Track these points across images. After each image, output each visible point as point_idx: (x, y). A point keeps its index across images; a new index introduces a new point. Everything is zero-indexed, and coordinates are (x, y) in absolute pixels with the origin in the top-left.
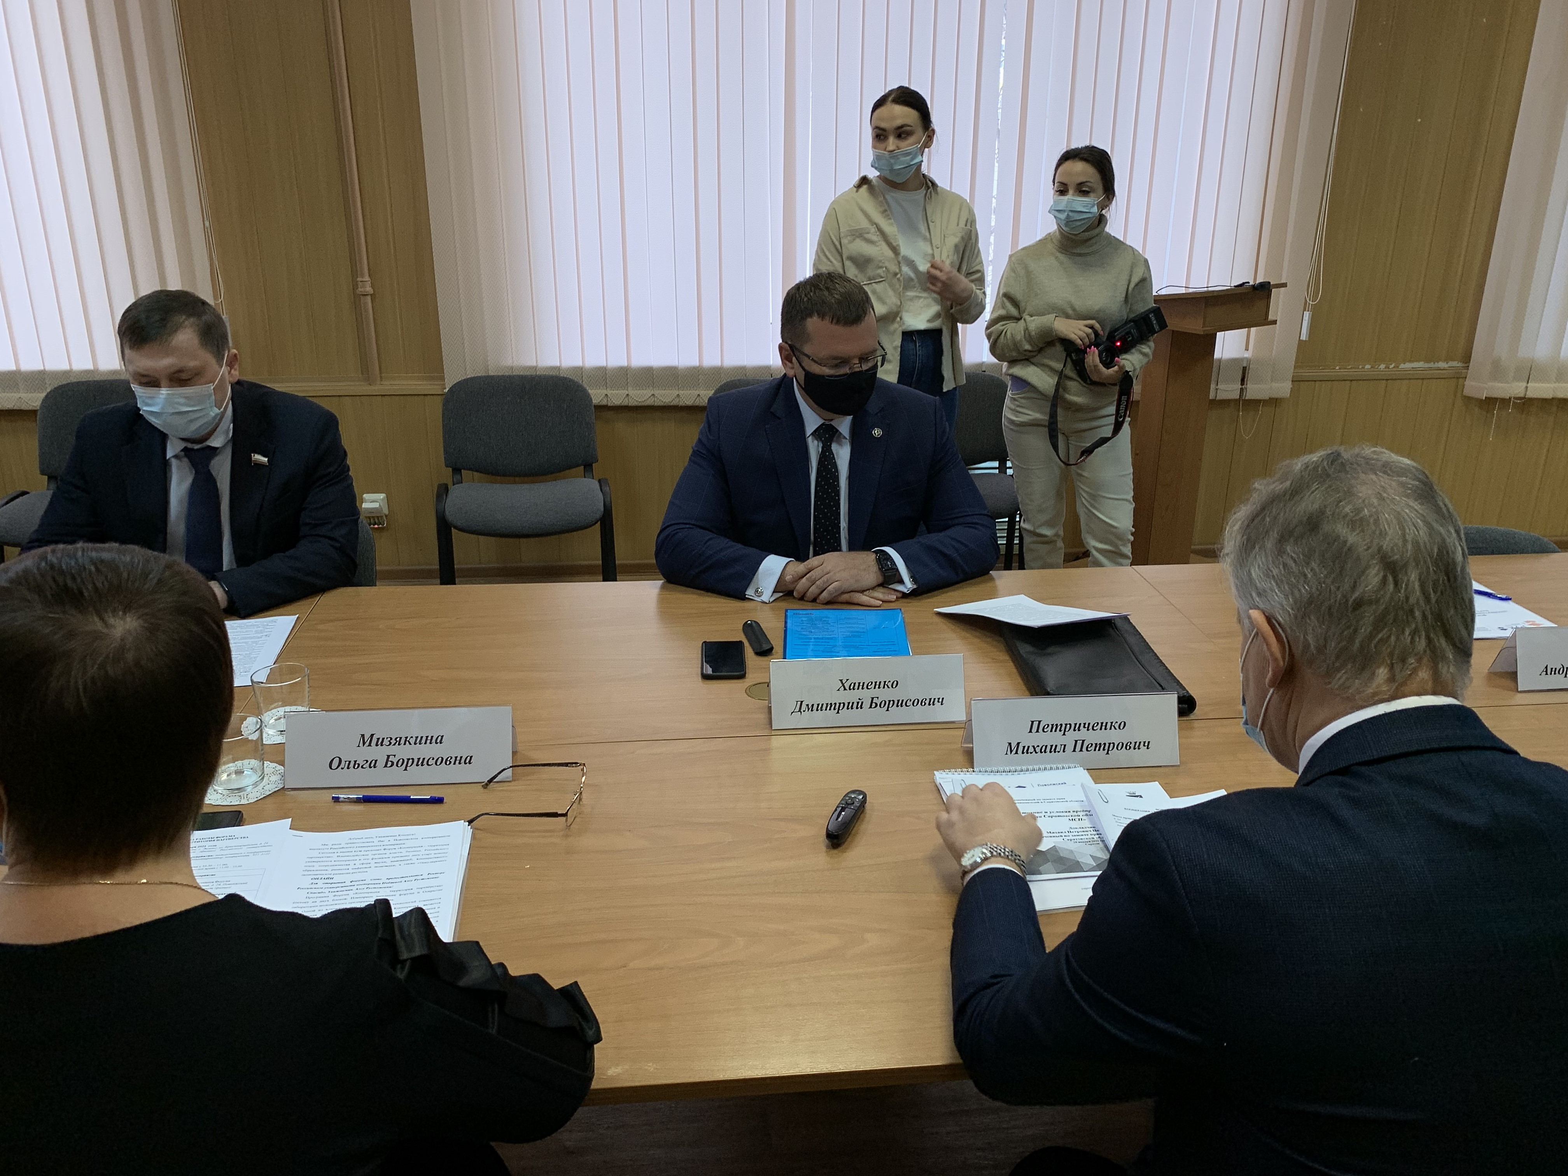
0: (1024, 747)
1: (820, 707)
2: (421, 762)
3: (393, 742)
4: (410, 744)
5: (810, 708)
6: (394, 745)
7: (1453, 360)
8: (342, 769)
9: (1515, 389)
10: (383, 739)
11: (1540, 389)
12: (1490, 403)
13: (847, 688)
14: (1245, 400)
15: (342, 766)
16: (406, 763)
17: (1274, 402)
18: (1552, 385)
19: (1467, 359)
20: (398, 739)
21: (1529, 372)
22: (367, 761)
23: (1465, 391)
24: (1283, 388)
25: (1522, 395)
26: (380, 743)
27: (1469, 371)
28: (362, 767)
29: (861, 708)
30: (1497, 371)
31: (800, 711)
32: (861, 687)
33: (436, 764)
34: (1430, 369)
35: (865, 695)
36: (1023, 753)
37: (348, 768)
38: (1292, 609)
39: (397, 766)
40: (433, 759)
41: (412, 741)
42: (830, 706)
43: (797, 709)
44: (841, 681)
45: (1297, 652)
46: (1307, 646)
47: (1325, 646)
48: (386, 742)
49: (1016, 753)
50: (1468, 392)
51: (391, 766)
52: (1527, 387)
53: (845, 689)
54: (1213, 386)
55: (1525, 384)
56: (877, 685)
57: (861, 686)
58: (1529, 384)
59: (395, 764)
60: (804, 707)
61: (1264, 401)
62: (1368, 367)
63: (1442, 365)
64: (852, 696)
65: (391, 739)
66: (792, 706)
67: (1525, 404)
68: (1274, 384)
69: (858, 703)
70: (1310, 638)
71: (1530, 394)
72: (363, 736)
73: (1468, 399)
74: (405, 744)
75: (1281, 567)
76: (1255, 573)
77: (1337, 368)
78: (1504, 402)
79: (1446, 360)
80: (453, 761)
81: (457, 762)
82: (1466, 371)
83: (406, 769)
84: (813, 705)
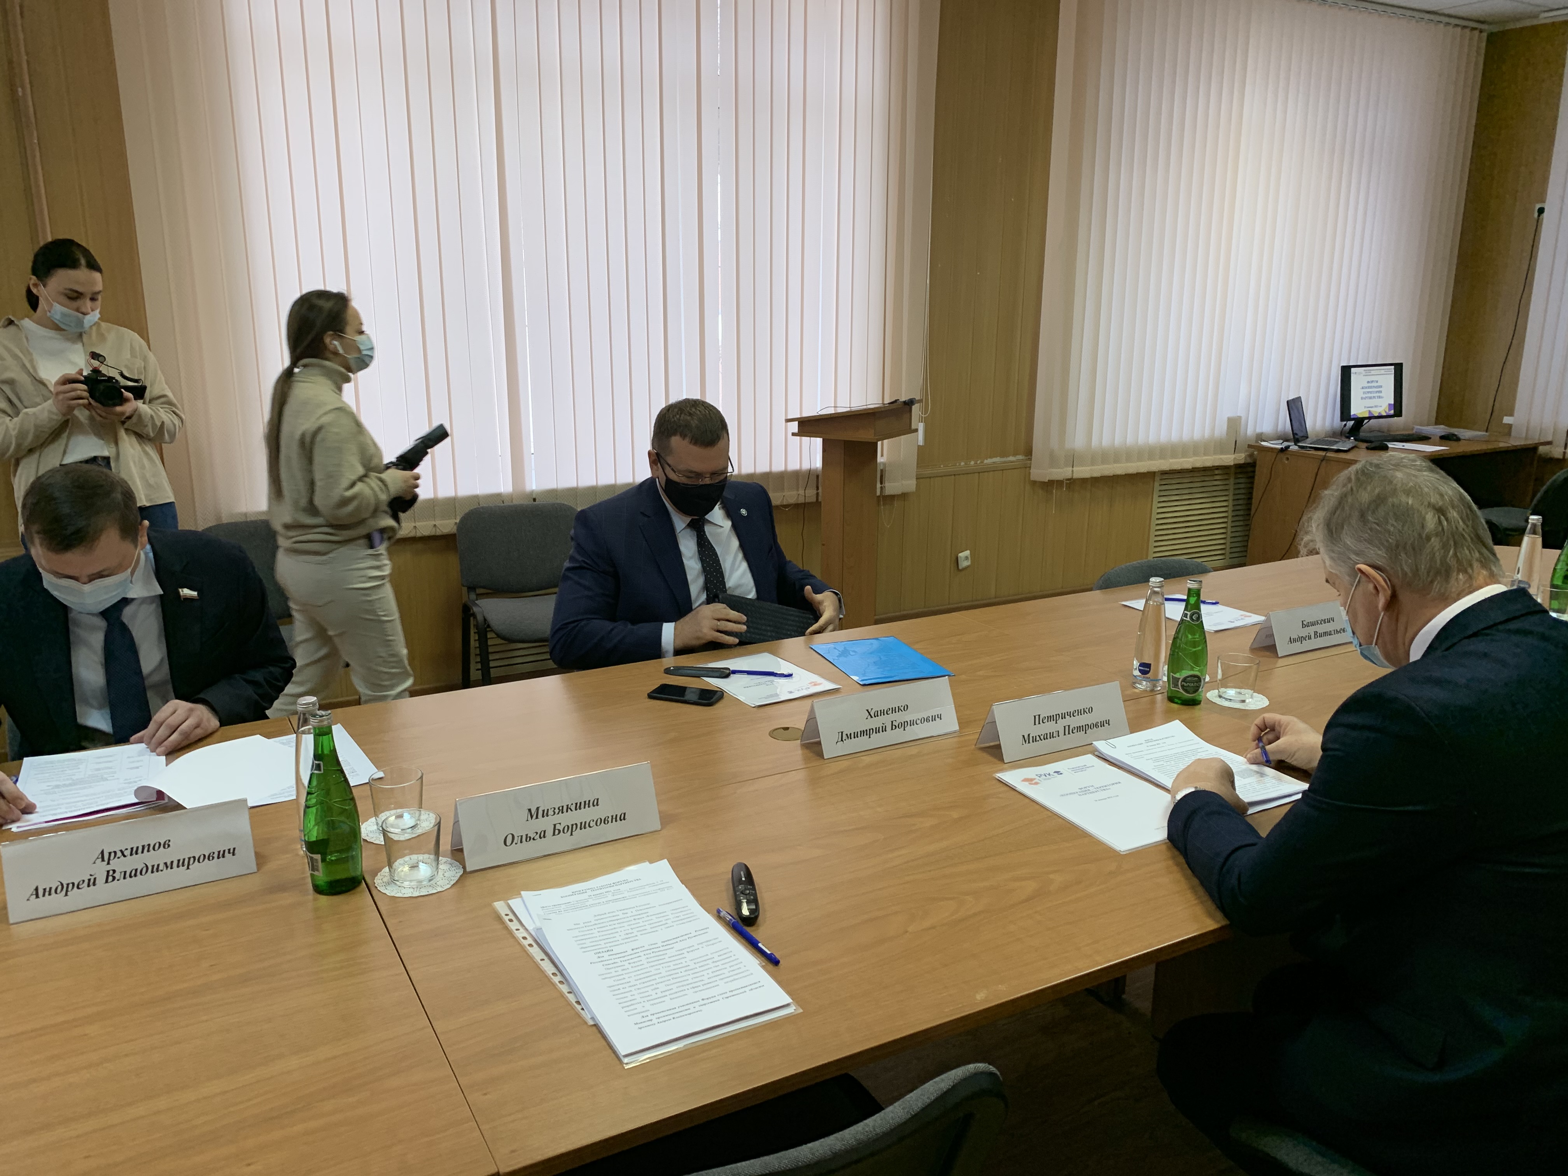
0: (1033, 737)
1: (856, 735)
2: (583, 826)
3: (557, 811)
4: (571, 810)
5: (849, 736)
6: (558, 814)
7: (1019, 455)
8: (516, 844)
9: (1062, 473)
10: (548, 810)
11: (1083, 471)
12: (1050, 485)
13: (873, 716)
14: (883, 496)
15: (515, 841)
16: (571, 829)
17: (904, 496)
18: (1089, 468)
19: (1029, 453)
20: (561, 808)
21: (1072, 459)
22: (537, 833)
23: (1031, 477)
24: (909, 484)
25: (1070, 477)
26: (545, 814)
27: (1033, 461)
28: (534, 839)
29: (886, 731)
30: (1053, 460)
31: (842, 740)
32: (882, 714)
33: (597, 825)
34: (1005, 462)
35: (886, 720)
36: (1033, 742)
37: (521, 842)
38: (1387, 554)
39: (564, 832)
40: (593, 821)
41: (573, 807)
42: (863, 733)
43: (840, 739)
44: (867, 710)
45: (1396, 581)
46: (1405, 574)
47: (1417, 570)
48: (551, 813)
49: (1029, 743)
50: (1033, 477)
51: (558, 834)
52: (1073, 471)
53: (872, 717)
54: (879, 485)
55: (1071, 468)
56: (894, 710)
57: (883, 712)
58: (1074, 468)
59: (562, 831)
60: (844, 737)
61: (898, 496)
62: (963, 464)
63: (1011, 458)
64: (877, 722)
65: (555, 809)
66: (837, 737)
67: (1072, 483)
68: (904, 482)
69: (882, 727)
70: (1406, 568)
71: (1076, 476)
72: (530, 810)
73: (1034, 483)
74: (567, 811)
75: (1369, 531)
76: (1349, 541)
77: (942, 466)
78: (1059, 483)
79: (1015, 455)
80: (610, 820)
81: (614, 820)
82: (1029, 462)
83: (572, 835)
84: (851, 734)
